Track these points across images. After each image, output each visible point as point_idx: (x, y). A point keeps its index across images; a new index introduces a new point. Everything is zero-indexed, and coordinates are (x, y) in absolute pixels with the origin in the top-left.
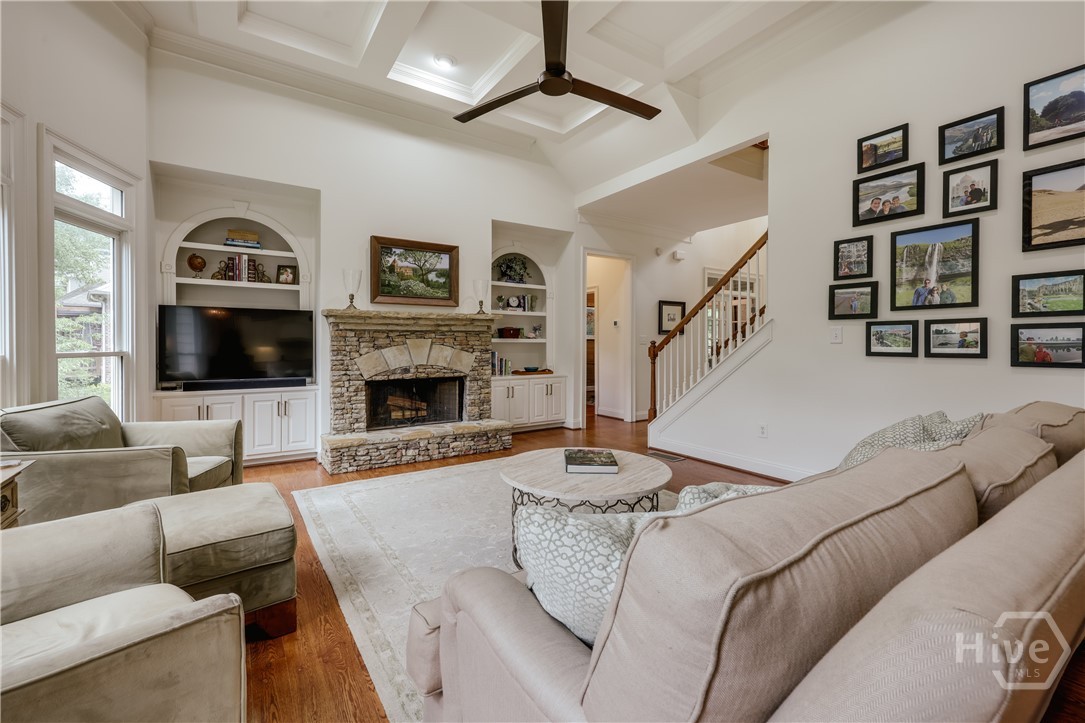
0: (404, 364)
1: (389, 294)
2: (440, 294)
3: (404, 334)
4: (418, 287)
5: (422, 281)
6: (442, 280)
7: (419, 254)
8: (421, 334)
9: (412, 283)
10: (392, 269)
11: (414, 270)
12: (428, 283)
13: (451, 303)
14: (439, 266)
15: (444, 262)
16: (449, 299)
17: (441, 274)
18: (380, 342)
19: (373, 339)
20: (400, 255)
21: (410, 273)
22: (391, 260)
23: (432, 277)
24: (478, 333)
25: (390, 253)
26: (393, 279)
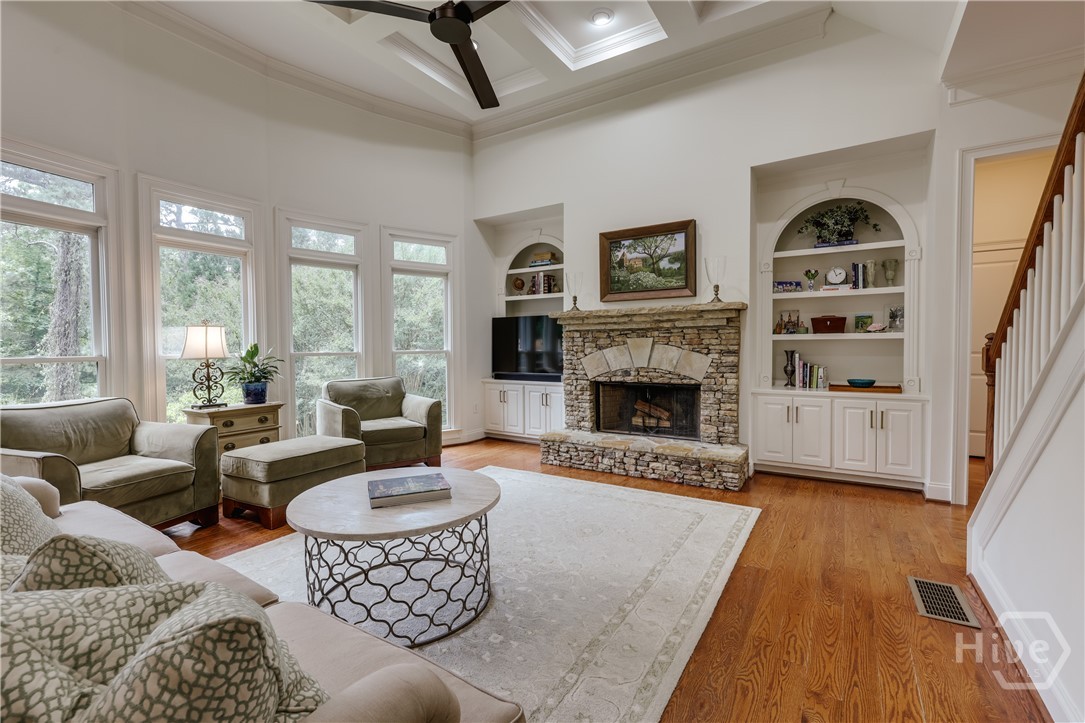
0: (625, 366)
1: (619, 291)
2: (674, 283)
3: (624, 333)
4: (649, 278)
5: (653, 271)
6: (676, 266)
7: (649, 241)
8: (642, 333)
9: (641, 275)
10: (621, 263)
11: (644, 260)
12: (659, 273)
13: (687, 292)
14: (672, 250)
15: (678, 243)
16: (686, 287)
17: (675, 258)
18: (601, 342)
19: (595, 340)
20: (628, 247)
21: (639, 264)
22: (620, 254)
23: (664, 264)
24: (716, 329)
25: (619, 247)
26: (621, 274)
